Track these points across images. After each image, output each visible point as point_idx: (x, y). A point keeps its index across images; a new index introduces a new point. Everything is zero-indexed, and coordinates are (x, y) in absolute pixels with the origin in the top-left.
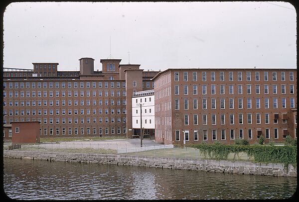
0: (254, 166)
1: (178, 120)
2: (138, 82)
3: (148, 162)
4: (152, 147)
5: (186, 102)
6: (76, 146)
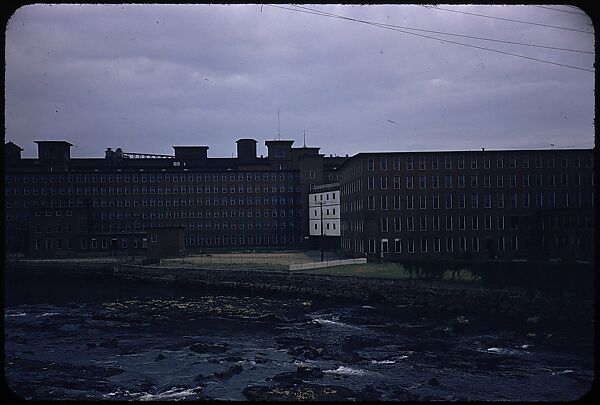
0: (482, 289)
1: (373, 224)
2: (318, 172)
3: (332, 282)
4: (336, 262)
5: (384, 199)
6: (234, 261)
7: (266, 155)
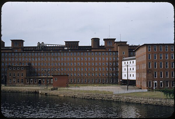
1: (150, 75)
2: (126, 52)
3: (132, 99)
4: (134, 91)
5: (155, 63)
6: (89, 89)
7: (103, 45)
